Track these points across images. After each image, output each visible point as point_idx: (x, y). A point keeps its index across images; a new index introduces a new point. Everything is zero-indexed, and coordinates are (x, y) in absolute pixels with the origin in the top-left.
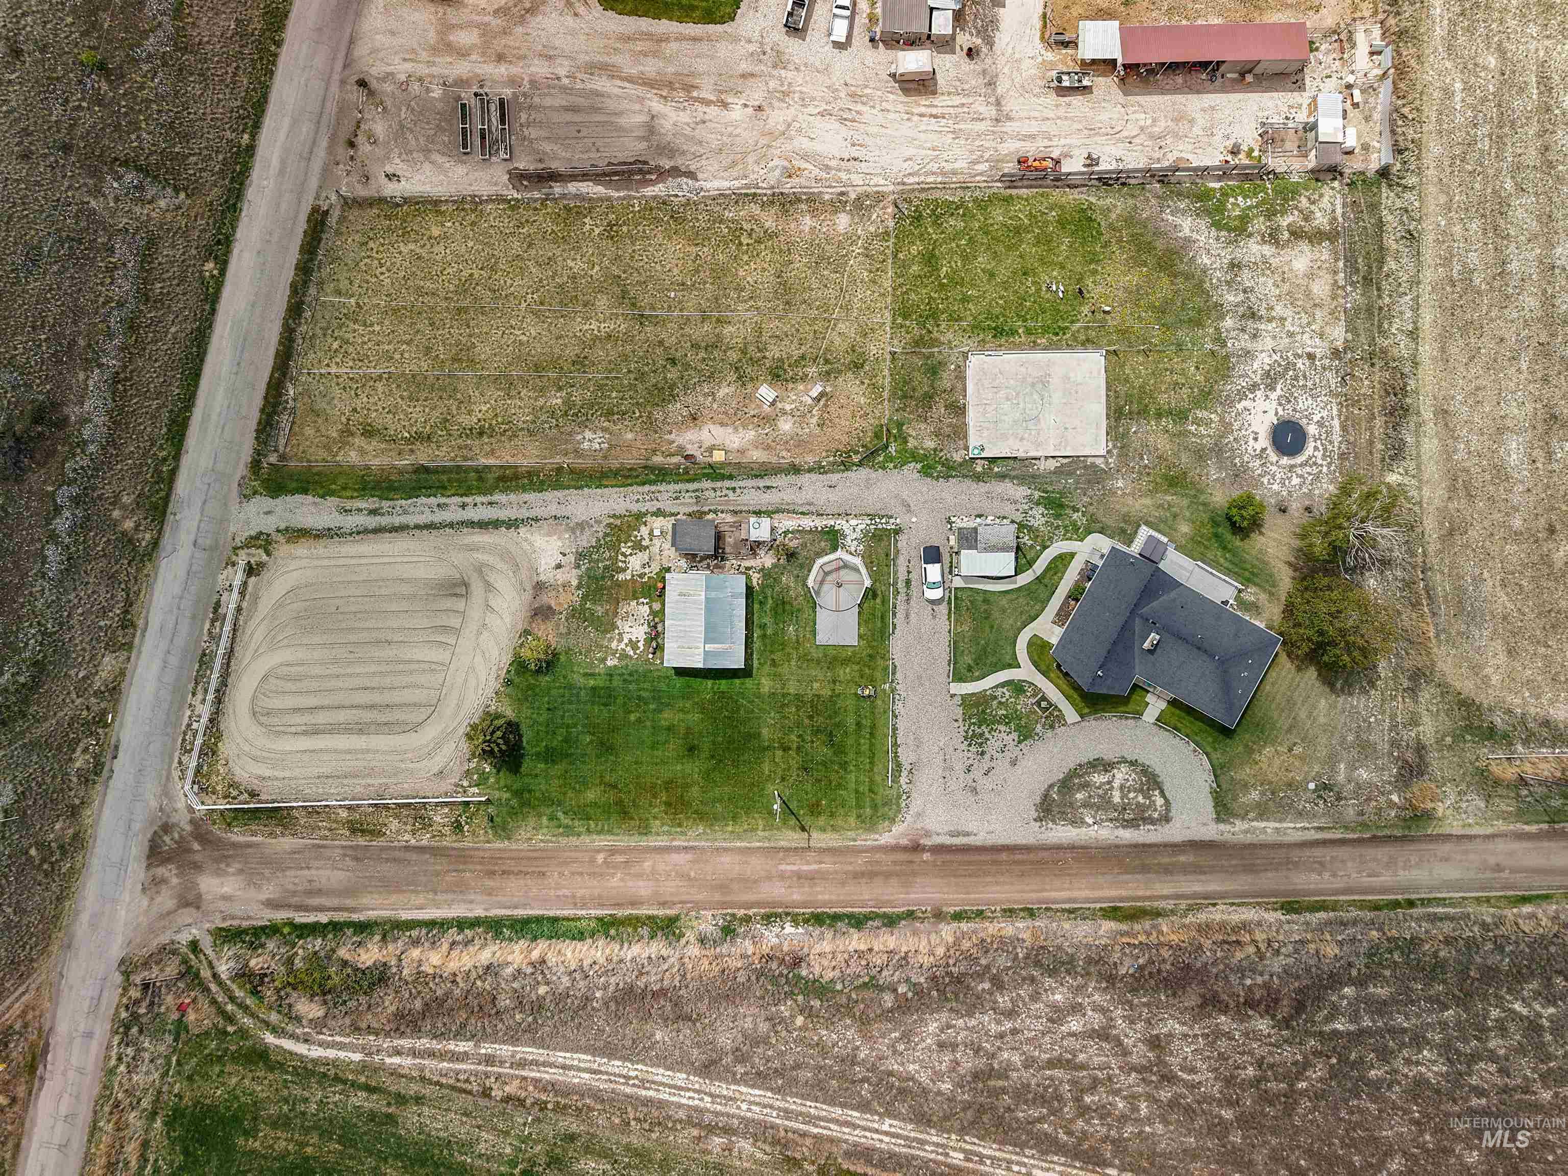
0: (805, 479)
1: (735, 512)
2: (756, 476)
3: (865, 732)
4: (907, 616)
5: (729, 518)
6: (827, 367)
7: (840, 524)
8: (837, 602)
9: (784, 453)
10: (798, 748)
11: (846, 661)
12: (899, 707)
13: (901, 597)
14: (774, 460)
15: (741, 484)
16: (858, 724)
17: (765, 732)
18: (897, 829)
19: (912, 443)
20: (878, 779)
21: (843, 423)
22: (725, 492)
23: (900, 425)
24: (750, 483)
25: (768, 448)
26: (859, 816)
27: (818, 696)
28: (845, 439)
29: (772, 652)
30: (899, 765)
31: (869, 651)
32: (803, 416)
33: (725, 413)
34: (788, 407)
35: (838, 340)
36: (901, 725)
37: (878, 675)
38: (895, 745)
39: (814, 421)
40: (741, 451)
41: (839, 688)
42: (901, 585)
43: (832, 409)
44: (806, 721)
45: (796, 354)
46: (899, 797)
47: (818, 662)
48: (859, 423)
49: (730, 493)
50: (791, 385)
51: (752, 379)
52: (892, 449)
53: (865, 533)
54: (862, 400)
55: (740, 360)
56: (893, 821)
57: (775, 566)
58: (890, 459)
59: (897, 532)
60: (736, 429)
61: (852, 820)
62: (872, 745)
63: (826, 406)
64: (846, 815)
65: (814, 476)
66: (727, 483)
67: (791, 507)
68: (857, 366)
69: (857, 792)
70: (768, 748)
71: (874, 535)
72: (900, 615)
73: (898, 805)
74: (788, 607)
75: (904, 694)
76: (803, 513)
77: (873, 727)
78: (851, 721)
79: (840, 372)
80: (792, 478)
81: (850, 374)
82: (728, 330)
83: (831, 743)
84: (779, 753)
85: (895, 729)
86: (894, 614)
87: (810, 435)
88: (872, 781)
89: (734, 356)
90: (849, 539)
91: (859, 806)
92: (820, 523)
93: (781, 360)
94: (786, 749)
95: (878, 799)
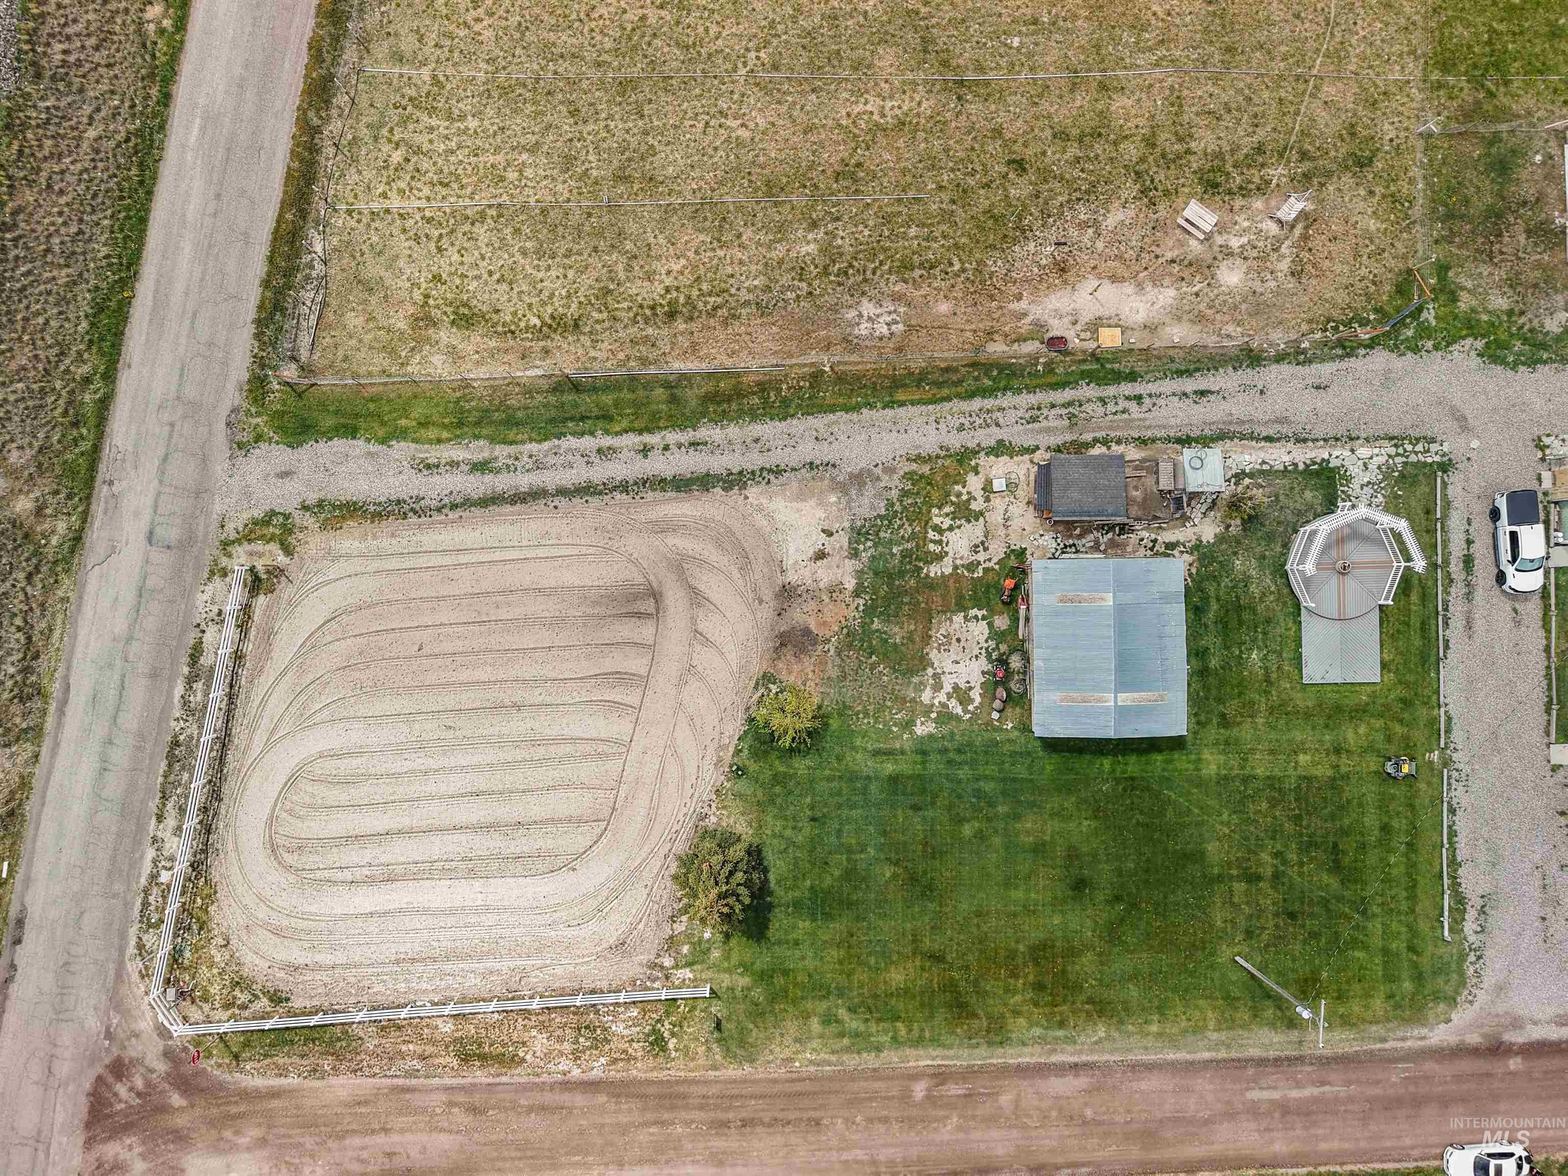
0: (1272, 374)
1: (1142, 442)
2: (1180, 373)
3: (1400, 841)
4: (1469, 626)
5: (1133, 453)
6: (1307, 166)
7: (1339, 455)
8: (1341, 604)
9: (1230, 329)
10: (1276, 876)
11: (1359, 713)
12: (1458, 794)
13: (1457, 590)
14: (1211, 341)
15: (1152, 388)
16: (1385, 828)
17: (1211, 847)
18: (1462, 1016)
19: (1465, 302)
20: (1423, 926)
21: (1338, 268)
22: (1123, 404)
23: (1442, 269)
24: (1168, 386)
25: (1200, 319)
26: (1390, 996)
27: (1308, 779)
28: (1342, 297)
29: (1220, 700)
30: (1460, 900)
31: (1400, 692)
32: (1263, 258)
33: (1119, 257)
34: (1235, 243)
35: (1323, 116)
36: (1462, 824)
37: (1419, 735)
38: (1454, 864)
39: (1284, 266)
40: (1151, 328)
41: (1346, 764)
42: (1455, 568)
43: (1317, 242)
44: (1289, 827)
45: (1247, 144)
46: (1463, 957)
47: (1308, 715)
48: (1368, 268)
49: (1133, 406)
50: (1238, 202)
51: (1167, 193)
52: (1429, 316)
53: (1387, 471)
54: (1373, 225)
55: (1143, 160)
56: (1452, 1001)
57: (1221, 539)
58: (1425, 331)
59: (1445, 467)
60: (1140, 286)
61: (1378, 1004)
62: (1412, 866)
63: (1305, 237)
64: (1367, 995)
65: (1286, 369)
66: (1127, 388)
67: (1246, 429)
68: (1362, 163)
69: (1385, 951)
70: (1220, 878)
71: (1402, 476)
72: (1458, 623)
73: (1461, 973)
74: (1246, 616)
75: (1466, 769)
76: (1269, 439)
77: (1414, 830)
78: (1371, 820)
79: (1329, 174)
80: (1246, 375)
81: (1347, 180)
82: (1120, 103)
83: (1336, 867)
84: (1239, 887)
85: (1452, 834)
86: (1446, 624)
87: (1277, 293)
88: (1413, 932)
89: (1131, 151)
90: (1355, 485)
91: (1391, 978)
92: (1302, 455)
93: (1219, 155)
94: (1252, 878)
95: (1425, 963)
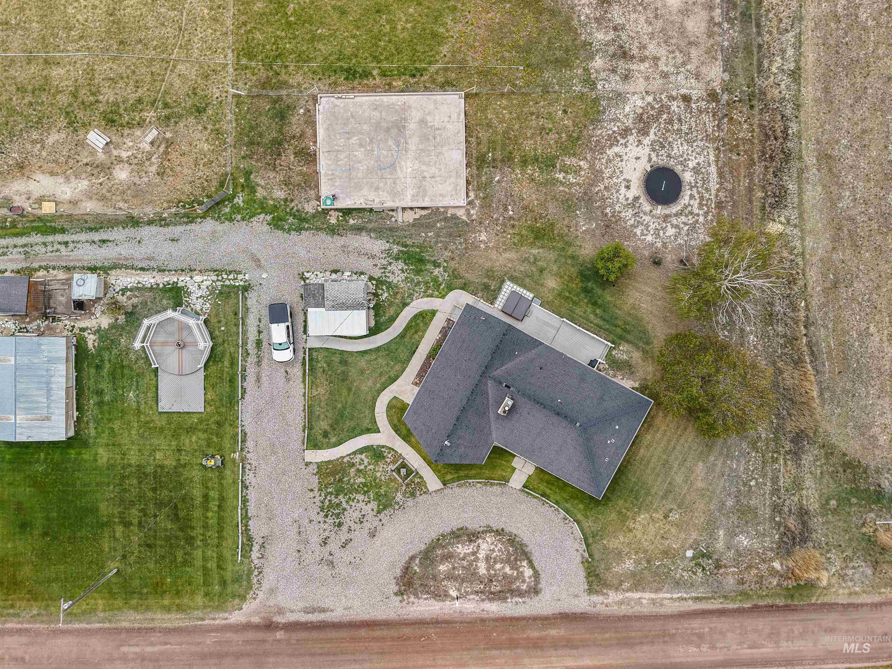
0: (146, 231)
1: (68, 269)
2: (91, 229)
3: (213, 505)
4: (258, 380)
5: (62, 275)
6: (167, 112)
7: (183, 280)
8: (181, 367)
9: (121, 204)
10: (140, 523)
11: (191, 430)
12: (250, 478)
13: (252, 359)
14: (110, 211)
15: (75, 237)
16: (206, 497)
17: (103, 507)
18: (249, 606)
19: (260, 193)
20: (227, 554)
21: (186, 171)
22: (56, 246)
23: (248, 174)
24: (83, 237)
25: (103, 198)
26: (206, 595)
27: (162, 467)
28: (187, 188)
29: (110, 420)
30: (250, 539)
31: (216, 418)
32: (141, 164)
33: (56, 161)
34: (124, 155)
35: (177, 83)
36: (252, 495)
37: (227, 444)
38: (246, 517)
39: (153, 169)
40: (74, 203)
41: (184, 458)
42: (251, 347)
43: (173, 156)
44: (150, 494)
45: (133, 97)
46: (250, 572)
47: (162, 430)
48: (203, 172)
49: (62, 248)
50: (126, 131)
51: (84, 125)
52: (239, 200)
53: (212, 290)
54: (206, 147)
55: (70, 105)
56: (243, 598)
57: (112, 327)
58: (236, 209)
59: (246, 288)
60: (67, 179)
61: (199, 600)
62: (221, 519)
63: (166, 153)
64: (193, 593)
65: (154, 229)
66: (59, 237)
67: (129, 263)
68: (200, 111)
69: (205, 568)
70: (107, 524)
71: (221, 293)
72: (251, 378)
73: (249, 580)
74: (126, 371)
75: (254, 463)
76: (142, 269)
77: (222, 499)
78: (197, 493)
79: (180, 116)
80: (130, 232)
81: (192, 120)
82: (56, 72)
83: (176, 518)
84: (119, 530)
85: (245, 501)
86: (244, 378)
87: (148, 184)
88: (220, 558)
89: (63, 99)
90: (193, 297)
91: (206, 583)
92: (162, 279)
93: (116, 104)
94: (127, 524)
95: (228, 576)
